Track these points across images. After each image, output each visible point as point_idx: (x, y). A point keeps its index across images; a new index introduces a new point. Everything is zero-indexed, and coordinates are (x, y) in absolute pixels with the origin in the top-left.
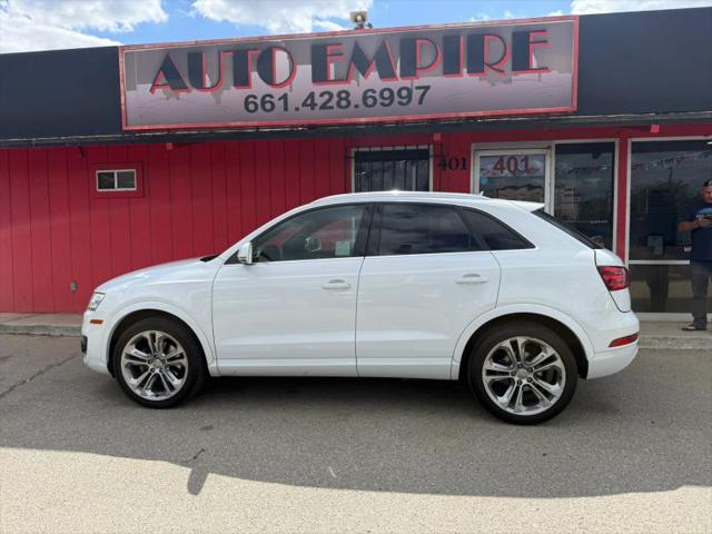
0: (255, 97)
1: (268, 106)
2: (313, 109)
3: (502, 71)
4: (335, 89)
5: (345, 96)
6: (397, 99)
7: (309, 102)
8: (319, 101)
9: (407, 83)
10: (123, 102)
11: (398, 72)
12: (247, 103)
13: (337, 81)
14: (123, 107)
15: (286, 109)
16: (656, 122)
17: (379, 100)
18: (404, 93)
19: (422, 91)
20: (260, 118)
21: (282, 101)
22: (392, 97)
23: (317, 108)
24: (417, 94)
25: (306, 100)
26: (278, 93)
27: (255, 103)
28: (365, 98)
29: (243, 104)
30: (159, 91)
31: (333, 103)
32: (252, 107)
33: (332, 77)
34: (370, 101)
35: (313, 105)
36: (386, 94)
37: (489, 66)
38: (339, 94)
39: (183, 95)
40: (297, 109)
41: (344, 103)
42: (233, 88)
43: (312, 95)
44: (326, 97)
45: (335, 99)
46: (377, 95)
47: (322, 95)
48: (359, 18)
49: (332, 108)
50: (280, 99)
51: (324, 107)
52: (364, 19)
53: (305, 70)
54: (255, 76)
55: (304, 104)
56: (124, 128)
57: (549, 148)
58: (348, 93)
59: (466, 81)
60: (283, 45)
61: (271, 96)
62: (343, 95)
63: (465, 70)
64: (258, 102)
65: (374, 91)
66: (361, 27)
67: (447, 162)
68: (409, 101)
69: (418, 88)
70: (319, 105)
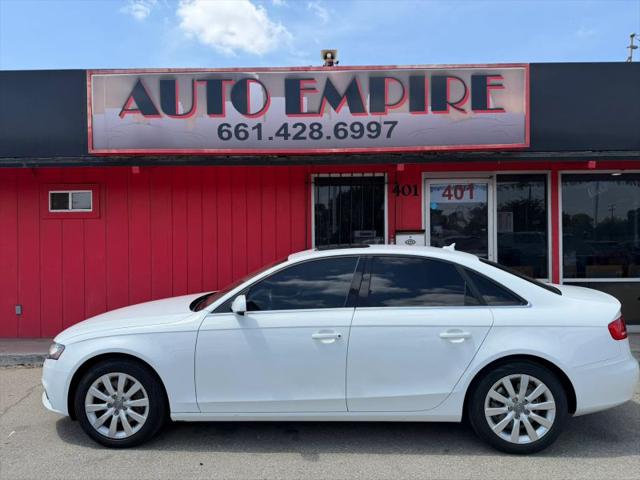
0: (229, 126)
1: (242, 135)
2: (286, 139)
3: (462, 110)
4: (308, 121)
5: (317, 129)
6: (366, 132)
7: (282, 132)
8: (293, 132)
9: (376, 118)
10: (89, 125)
11: (368, 107)
12: (220, 131)
13: (310, 113)
14: (89, 130)
15: (260, 138)
16: (592, 159)
17: (350, 133)
18: (373, 127)
19: (390, 126)
20: (233, 146)
21: (256, 130)
22: (362, 130)
23: (290, 138)
24: (385, 129)
25: (280, 130)
26: (251, 122)
27: (229, 132)
28: (336, 130)
29: (217, 131)
30: (129, 117)
31: (306, 133)
32: (225, 135)
33: (305, 110)
34: (341, 134)
35: (286, 136)
36: (357, 127)
37: (452, 105)
38: (312, 126)
39: (153, 120)
40: (271, 138)
41: (316, 134)
42: (207, 116)
43: (285, 126)
44: (300, 128)
45: (308, 130)
46: (348, 128)
47: (295, 126)
48: (329, 55)
49: (304, 138)
50: (254, 128)
51: (296, 137)
52: (332, 57)
53: (279, 102)
54: (229, 105)
55: (278, 134)
56: (91, 151)
57: (491, 177)
58: (320, 126)
59: (430, 118)
60: (257, 77)
61: (245, 126)
62: (316, 127)
63: (429, 108)
64: (232, 130)
65: (345, 125)
66: (331, 64)
67: (400, 189)
68: (378, 135)
69: (385, 123)
70: (293, 134)
